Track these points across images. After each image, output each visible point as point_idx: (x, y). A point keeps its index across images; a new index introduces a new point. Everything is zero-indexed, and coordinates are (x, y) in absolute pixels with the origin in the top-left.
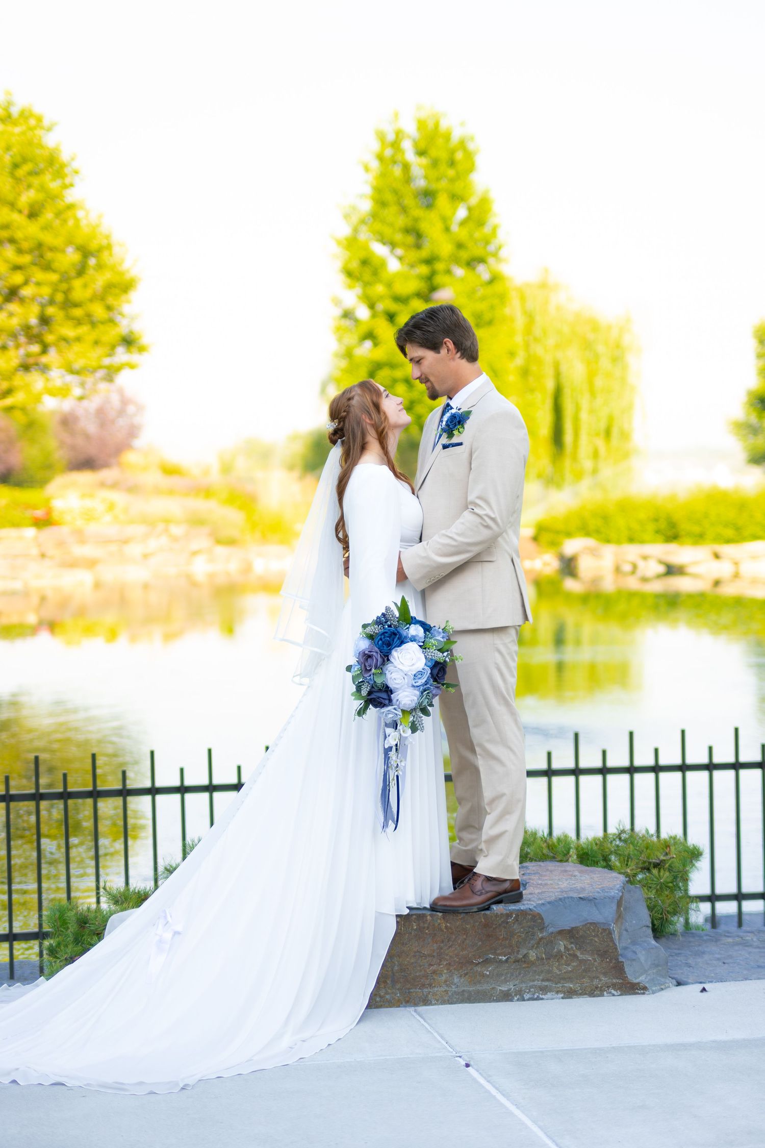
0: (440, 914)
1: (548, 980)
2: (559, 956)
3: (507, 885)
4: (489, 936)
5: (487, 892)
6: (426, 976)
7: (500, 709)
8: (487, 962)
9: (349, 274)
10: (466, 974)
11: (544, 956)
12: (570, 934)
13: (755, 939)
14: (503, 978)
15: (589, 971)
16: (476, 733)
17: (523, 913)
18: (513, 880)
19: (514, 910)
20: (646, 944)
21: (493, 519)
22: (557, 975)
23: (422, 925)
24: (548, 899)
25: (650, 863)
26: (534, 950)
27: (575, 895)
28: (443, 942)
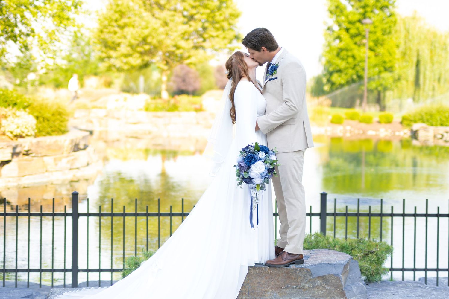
0: (268, 267)
1: (313, 297)
2: (318, 287)
3: (297, 257)
4: (288, 277)
5: (288, 259)
6: (262, 292)
7: (295, 185)
8: (288, 287)
9: (331, 12)
10: (279, 292)
11: (311, 287)
12: (323, 278)
13: (411, 286)
14: (294, 294)
15: (330, 294)
16: (285, 194)
17: (303, 269)
18: (300, 255)
19: (299, 267)
20: (357, 284)
21: (295, 107)
22: (317, 295)
23: (260, 271)
24: (315, 264)
25: (369, 252)
26: (307, 284)
27: (327, 262)
28: (269, 279)
